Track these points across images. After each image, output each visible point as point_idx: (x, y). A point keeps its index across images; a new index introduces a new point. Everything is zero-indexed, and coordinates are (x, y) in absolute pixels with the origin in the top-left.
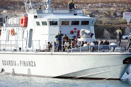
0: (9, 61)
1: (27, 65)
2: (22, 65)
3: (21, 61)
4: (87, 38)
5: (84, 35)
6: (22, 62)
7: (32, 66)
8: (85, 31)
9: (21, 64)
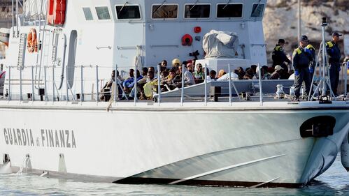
0: (18, 131)
1: (57, 143)
2: (45, 142)
3: (42, 131)
4: (225, 57)
5: (215, 50)
6: (45, 135)
7: (69, 146)
8: (217, 37)
9: (43, 138)
